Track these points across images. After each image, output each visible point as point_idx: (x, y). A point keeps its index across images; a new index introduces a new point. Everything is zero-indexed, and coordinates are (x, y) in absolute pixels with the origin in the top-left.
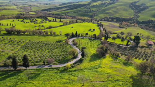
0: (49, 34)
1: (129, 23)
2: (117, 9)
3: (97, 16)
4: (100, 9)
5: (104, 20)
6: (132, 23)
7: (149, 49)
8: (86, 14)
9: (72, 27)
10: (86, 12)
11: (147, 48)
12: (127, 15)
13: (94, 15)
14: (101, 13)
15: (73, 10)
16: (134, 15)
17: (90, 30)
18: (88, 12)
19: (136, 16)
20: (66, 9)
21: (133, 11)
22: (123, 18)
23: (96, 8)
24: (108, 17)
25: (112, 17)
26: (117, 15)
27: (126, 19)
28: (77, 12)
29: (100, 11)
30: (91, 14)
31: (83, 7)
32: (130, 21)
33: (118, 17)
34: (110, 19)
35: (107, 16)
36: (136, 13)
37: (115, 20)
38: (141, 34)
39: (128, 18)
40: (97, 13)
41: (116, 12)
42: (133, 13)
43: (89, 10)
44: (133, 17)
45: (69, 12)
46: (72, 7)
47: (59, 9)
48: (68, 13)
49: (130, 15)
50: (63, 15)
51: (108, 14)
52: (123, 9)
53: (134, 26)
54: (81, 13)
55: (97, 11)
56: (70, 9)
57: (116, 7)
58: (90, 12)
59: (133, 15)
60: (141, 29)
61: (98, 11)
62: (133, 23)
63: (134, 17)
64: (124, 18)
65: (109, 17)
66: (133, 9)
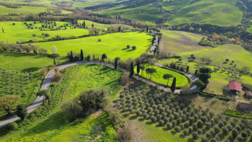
0: (32, 52)
1: (226, 37)
2: (211, 9)
3: (170, 20)
4: (179, 8)
5: (180, 28)
6: (231, 38)
7: (223, 104)
8: (152, 15)
9: (99, 40)
10: (152, 13)
11: (221, 99)
12: (228, 21)
13: (165, 18)
14: (179, 16)
15: (133, 9)
16: (243, 20)
17: (128, 47)
18: (155, 13)
19: (247, 22)
20: (122, 6)
21: (241, 13)
22: (218, 25)
23: (172, 6)
24: (190, 23)
25: (196, 23)
26: (208, 21)
27: (224, 27)
28: (136, 12)
29: (179, 11)
30: (160, 16)
31: (151, 4)
32: (229, 33)
33: (207, 23)
34: (191, 28)
35: (188, 21)
36: (248, 17)
37: (200, 30)
38: (233, 62)
39: (227, 27)
40: (172, 15)
41: (207, 14)
42: (242, 17)
43: (159, 9)
44: (238, 26)
45: (123, 12)
46: (132, 4)
47: (111, 7)
48: (121, 13)
49: (235, 20)
50: (112, 16)
51: (192, 18)
52: (222, 9)
53: (234, 43)
54: (144, 14)
55: (174, 10)
56: (128, 7)
57: (210, 4)
58: (160, 13)
59: (241, 21)
60: (243, 50)
61: (174, 12)
62: (235, 37)
63: (241, 26)
64: (220, 26)
65: (192, 24)
66: (242, 9)
